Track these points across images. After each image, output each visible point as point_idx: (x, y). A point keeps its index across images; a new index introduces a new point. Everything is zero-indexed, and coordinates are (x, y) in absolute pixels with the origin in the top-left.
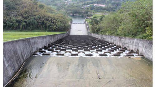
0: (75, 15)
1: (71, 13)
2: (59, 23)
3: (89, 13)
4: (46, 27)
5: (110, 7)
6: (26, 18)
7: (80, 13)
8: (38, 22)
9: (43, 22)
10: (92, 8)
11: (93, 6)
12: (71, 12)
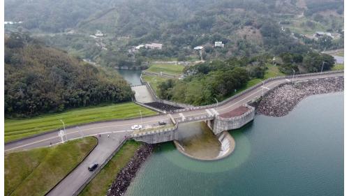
0: (122, 68)
1: (116, 65)
2: (125, 92)
3: (143, 64)
4: (111, 98)
5: (170, 49)
6: (87, 90)
7: (130, 64)
8: (103, 94)
9: (107, 93)
10: (144, 53)
11: (144, 48)
12: (115, 63)
